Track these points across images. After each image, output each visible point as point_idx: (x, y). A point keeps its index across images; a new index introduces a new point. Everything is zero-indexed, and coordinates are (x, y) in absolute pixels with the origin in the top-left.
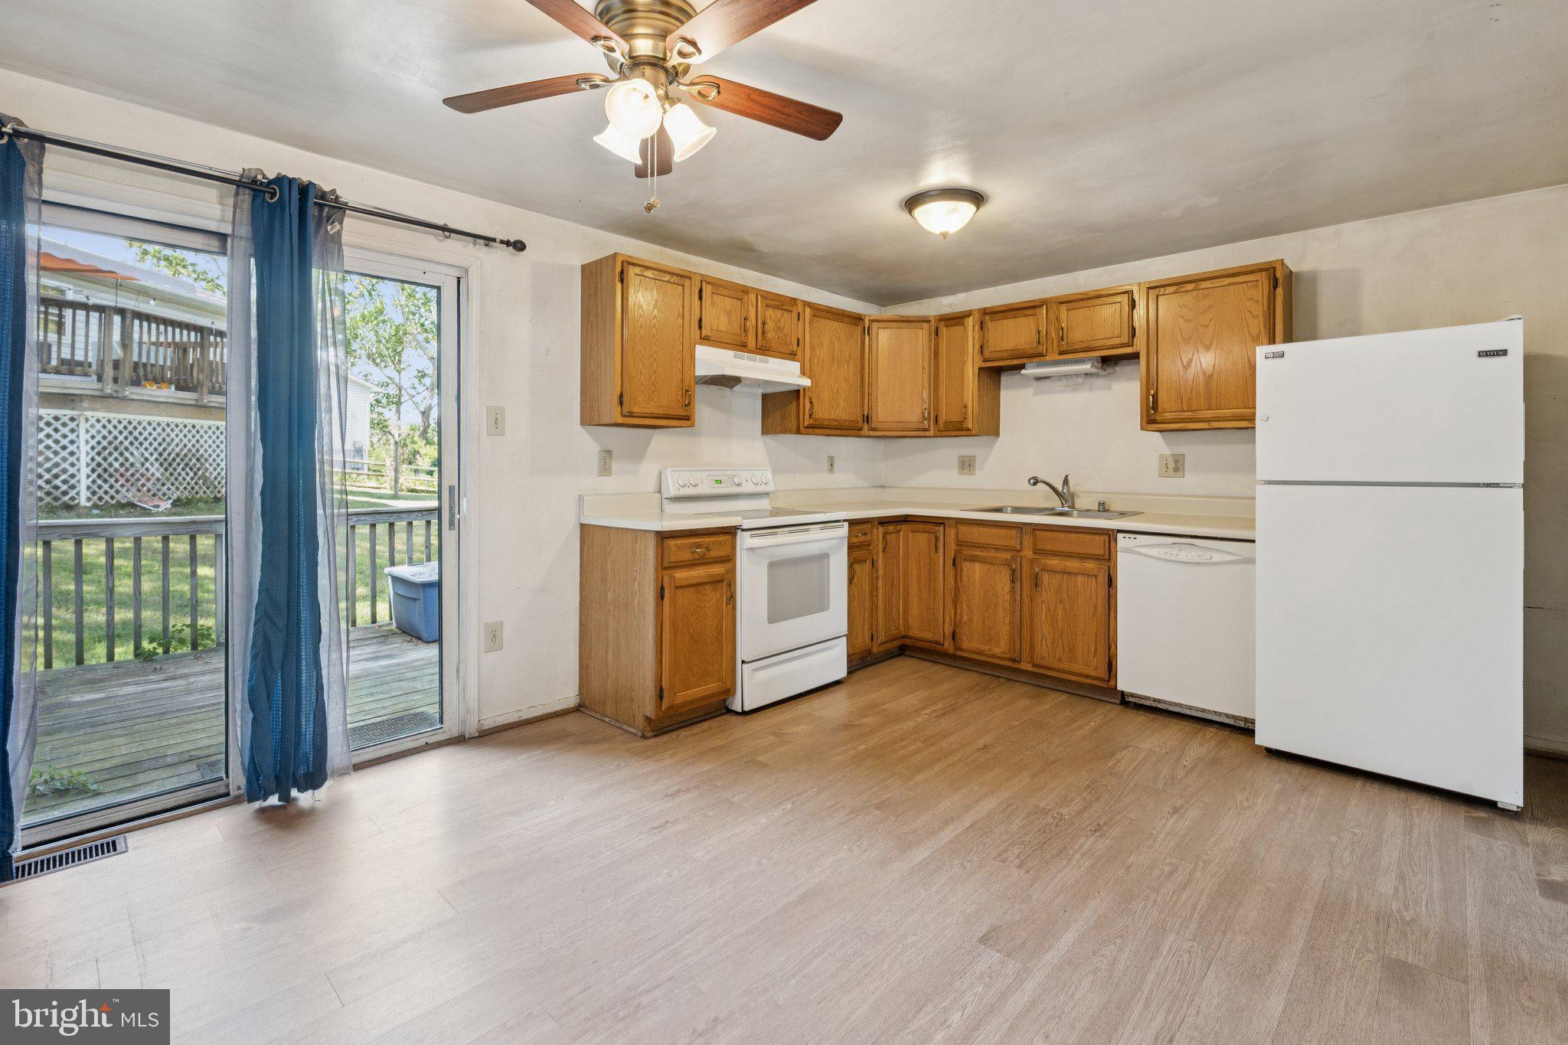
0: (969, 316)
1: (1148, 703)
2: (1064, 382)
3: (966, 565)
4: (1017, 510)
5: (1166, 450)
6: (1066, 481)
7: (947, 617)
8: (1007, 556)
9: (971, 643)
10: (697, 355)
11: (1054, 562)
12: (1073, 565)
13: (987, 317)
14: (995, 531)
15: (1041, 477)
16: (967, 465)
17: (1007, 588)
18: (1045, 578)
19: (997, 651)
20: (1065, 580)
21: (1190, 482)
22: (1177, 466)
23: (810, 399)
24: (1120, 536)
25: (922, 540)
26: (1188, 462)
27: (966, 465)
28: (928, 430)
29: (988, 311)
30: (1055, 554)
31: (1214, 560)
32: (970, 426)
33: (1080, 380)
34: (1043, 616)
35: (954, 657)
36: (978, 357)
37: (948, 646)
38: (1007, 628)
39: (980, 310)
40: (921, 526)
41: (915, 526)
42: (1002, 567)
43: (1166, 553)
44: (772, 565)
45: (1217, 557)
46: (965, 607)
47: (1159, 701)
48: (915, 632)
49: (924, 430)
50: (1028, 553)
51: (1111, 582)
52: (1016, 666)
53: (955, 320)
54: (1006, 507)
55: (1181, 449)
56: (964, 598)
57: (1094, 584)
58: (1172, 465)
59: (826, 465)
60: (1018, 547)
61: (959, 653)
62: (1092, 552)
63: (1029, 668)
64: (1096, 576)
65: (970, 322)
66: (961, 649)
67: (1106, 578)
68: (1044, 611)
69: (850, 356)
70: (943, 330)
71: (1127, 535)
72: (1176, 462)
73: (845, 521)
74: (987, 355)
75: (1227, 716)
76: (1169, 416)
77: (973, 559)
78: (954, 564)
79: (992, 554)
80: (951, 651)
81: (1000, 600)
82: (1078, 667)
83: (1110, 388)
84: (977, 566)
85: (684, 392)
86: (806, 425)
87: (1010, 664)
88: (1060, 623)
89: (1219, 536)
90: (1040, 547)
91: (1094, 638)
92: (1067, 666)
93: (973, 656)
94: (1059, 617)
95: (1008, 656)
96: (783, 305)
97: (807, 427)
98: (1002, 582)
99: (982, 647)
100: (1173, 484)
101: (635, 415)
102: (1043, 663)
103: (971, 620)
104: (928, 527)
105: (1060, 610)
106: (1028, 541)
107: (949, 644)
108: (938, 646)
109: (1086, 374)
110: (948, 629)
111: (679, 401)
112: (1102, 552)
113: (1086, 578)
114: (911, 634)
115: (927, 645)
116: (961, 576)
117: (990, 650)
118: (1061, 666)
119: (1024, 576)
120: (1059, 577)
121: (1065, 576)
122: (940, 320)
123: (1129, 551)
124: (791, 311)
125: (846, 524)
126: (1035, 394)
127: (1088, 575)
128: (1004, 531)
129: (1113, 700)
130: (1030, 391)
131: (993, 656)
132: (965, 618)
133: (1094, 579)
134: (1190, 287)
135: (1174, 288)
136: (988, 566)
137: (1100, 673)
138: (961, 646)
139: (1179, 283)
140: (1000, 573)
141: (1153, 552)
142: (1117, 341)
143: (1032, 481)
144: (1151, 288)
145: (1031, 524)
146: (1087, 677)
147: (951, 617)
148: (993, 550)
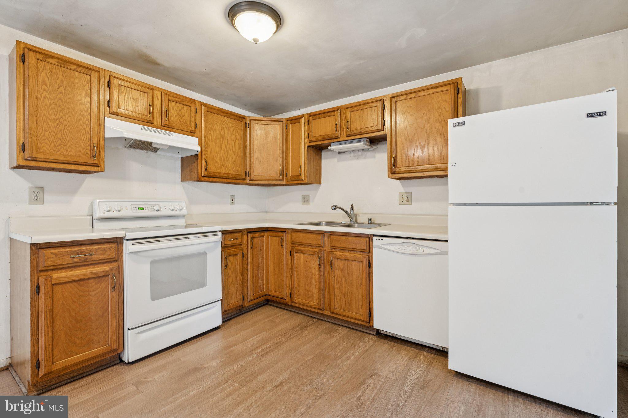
0: (302, 118)
1: (390, 335)
2: (352, 154)
3: (296, 255)
4: (328, 224)
5: (402, 190)
6: (352, 207)
7: (287, 284)
8: (317, 250)
9: (299, 299)
10: (106, 124)
11: (340, 253)
12: (350, 255)
13: (311, 117)
14: (311, 236)
15: (338, 205)
17: (317, 269)
18: (336, 262)
19: (312, 304)
20: (346, 264)
21: (415, 207)
22: (408, 198)
23: (206, 160)
24: (374, 238)
25: (275, 240)
26: (413, 196)
27: (306, 200)
28: (283, 181)
29: (311, 115)
30: (341, 249)
31: (424, 253)
32: (303, 177)
33: (360, 153)
34: (335, 284)
35: (291, 306)
36: (306, 140)
37: (288, 300)
38: (317, 291)
39: (307, 114)
40: (275, 233)
41: (271, 233)
42: (314, 256)
43: (399, 248)
44: (152, 263)
45: (427, 251)
46: (296, 278)
47: (396, 335)
48: (273, 293)
49: (280, 180)
50: (327, 248)
51: (370, 265)
52: (322, 312)
53: (295, 120)
54: (322, 222)
55: (410, 189)
56: (295, 274)
57: (361, 266)
58: (405, 198)
59: (229, 200)
60: (322, 245)
61: (293, 304)
62: (360, 248)
63: (329, 314)
64: (362, 262)
65: (302, 121)
66: (294, 303)
67: (368, 264)
68: (336, 281)
69: (236, 138)
70: (290, 126)
71: (378, 238)
72: (408, 196)
73: (220, 231)
74: (311, 138)
75: (433, 345)
76: (402, 169)
77: (300, 252)
78: (290, 255)
79: (309, 249)
80: (290, 303)
81: (313, 275)
82: (353, 314)
83: (374, 157)
84: (302, 255)
85: (92, 147)
86: (203, 175)
87: (319, 311)
88: (344, 289)
89: (428, 238)
90: (333, 245)
91: (361, 297)
92: (347, 313)
93: (300, 306)
94: (343, 285)
95: (318, 307)
96: (183, 101)
97: (203, 176)
98: (314, 264)
99: (305, 302)
100: (406, 208)
101: (38, 159)
102: (336, 311)
103: (299, 286)
104: (278, 234)
105: (344, 281)
106: (327, 242)
108: (283, 300)
109: (363, 150)
110: (288, 291)
111: (87, 153)
112: (365, 248)
113: (357, 263)
114: (270, 293)
115: (278, 300)
116: (294, 261)
117: (308, 303)
118: (345, 314)
119: (325, 261)
120: (343, 262)
121: (346, 261)
122: (288, 121)
123: (379, 247)
124: (190, 106)
125: (220, 234)
126: (338, 161)
127: (358, 261)
128: (315, 236)
129: (372, 333)
130: (335, 160)
131: (310, 307)
132: (296, 285)
133: (361, 263)
134: (413, 95)
135: (405, 96)
136: (307, 256)
137: (366, 318)
138: (294, 300)
139: (407, 93)
140: (313, 259)
141: (392, 248)
142: (376, 128)
143: (333, 208)
144: (393, 97)
145: (329, 232)
146: (358, 320)
147: (289, 284)
148: (310, 247)
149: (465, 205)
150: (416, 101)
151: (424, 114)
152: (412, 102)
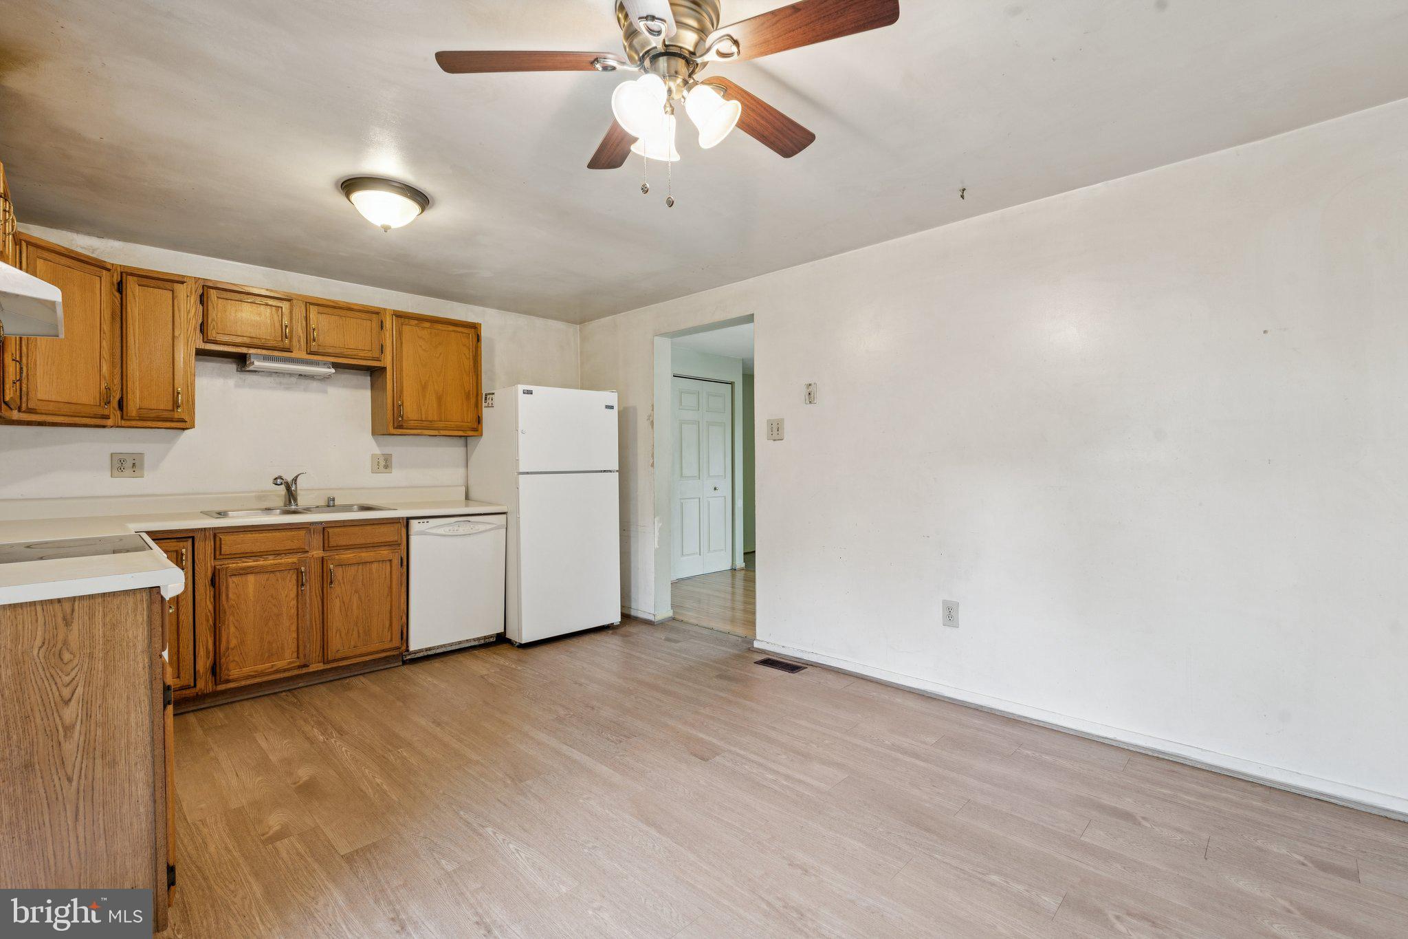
0: (183, 283)
1: (421, 654)
3: (233, 582)
5: (377, 451)
7: (201, 652)
8: (293, 559)
9: (238, 671)
11: (348, 556)
12: (365, 555)
13: (209, 291)
14: (277, 535)
16: (125, 464)
17: (293, 594)
18: (338, 573)
19: (280, 664)
20: (360, 571)
21: (396, 476)
22: (386, 464)
24: (413, 522)
26: (394, 459)
27: (127, 464)
28: (107, 417)
29: (210, 285)
30: (350, 548)
31: (480, 530)
32: (185, 417)
33: (294, 380)
34: (337, 611)
35: (215, 694)
36: (196, 335)
37: (204, 685)
38: (293, 635)
39: (198, 280)
42: (286, 573)
43: (450, 530)
46: (232, 629)
47: (429, 649)
49: (103, 416)
50: (318, 553)
51: (405, 563)
52: (304, 671)
53: (157, 280)
55: (388, 450)
57: (388, 567)
58: (382, 463)
60: (305, 548)
61: (221, 687)
62: (388, 540)
63: (321, 667)
64: (390, 561)
65: (183, 290)
67: (399, 560)
68: (337, 606)
70: (132, 287)
71: (421, 521)
72: (386, 460)
74: (209, 335)
75: (474, 640)
76: (412, 423)
77: (246, 572)
78: (212, 584)
79: (271, 561)
80: (210, 688)
81: (284, 610)
82: (376, 646)
83: (325, 392)
84: (251, 578)
87: (296, 672)
88: (355, 613)
90: (332, 543)
91: (388, 615)
92: (364, 650)
93: (243, 683)
94: (355, 607)
95: (298, 664)
98: (287, 588)
99: (260, 667)
100: (383, 479)
102: (339, 656)
103: (242, 642)
105: (355, 599)
106: (317, 540)
107: (206, 682)
108: (188, 692)
110: (203, 664)
112: (396, 538)
113: (381, 565)
116: (227, 596)
117: (273, 666)
118: (358, 652)
119: (313, 576)
120: (353, 569)
121: (360, 567)
122: (127, 273)
123: (421, 534)
126: (237, 386)
127: (383, 561)
128: (289, 534)
129: (396, 664)
131: (277, 671)
132: (233, 642)
133: (388, 563)
134: (427, 325)
135: (416, 322)
136: (266, 576)
137: (396, 642)
138: (230, 676)
139: (420, 319)
140: (284, 579)
141: (441, 531)
142: (369, 354)
143: (279, 481)
144: (399, 315)
145: (321, 523)
146: (383, 651)
147: (207, 648)
148: (271, 557)
149: (528, 473)
150: (431, 333)
151: (441, 354)
152: (425, 333)
